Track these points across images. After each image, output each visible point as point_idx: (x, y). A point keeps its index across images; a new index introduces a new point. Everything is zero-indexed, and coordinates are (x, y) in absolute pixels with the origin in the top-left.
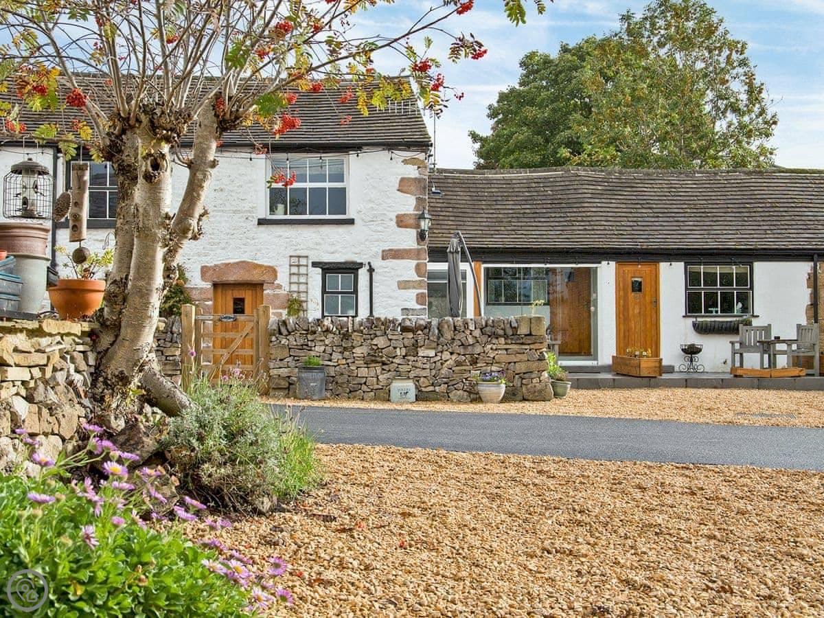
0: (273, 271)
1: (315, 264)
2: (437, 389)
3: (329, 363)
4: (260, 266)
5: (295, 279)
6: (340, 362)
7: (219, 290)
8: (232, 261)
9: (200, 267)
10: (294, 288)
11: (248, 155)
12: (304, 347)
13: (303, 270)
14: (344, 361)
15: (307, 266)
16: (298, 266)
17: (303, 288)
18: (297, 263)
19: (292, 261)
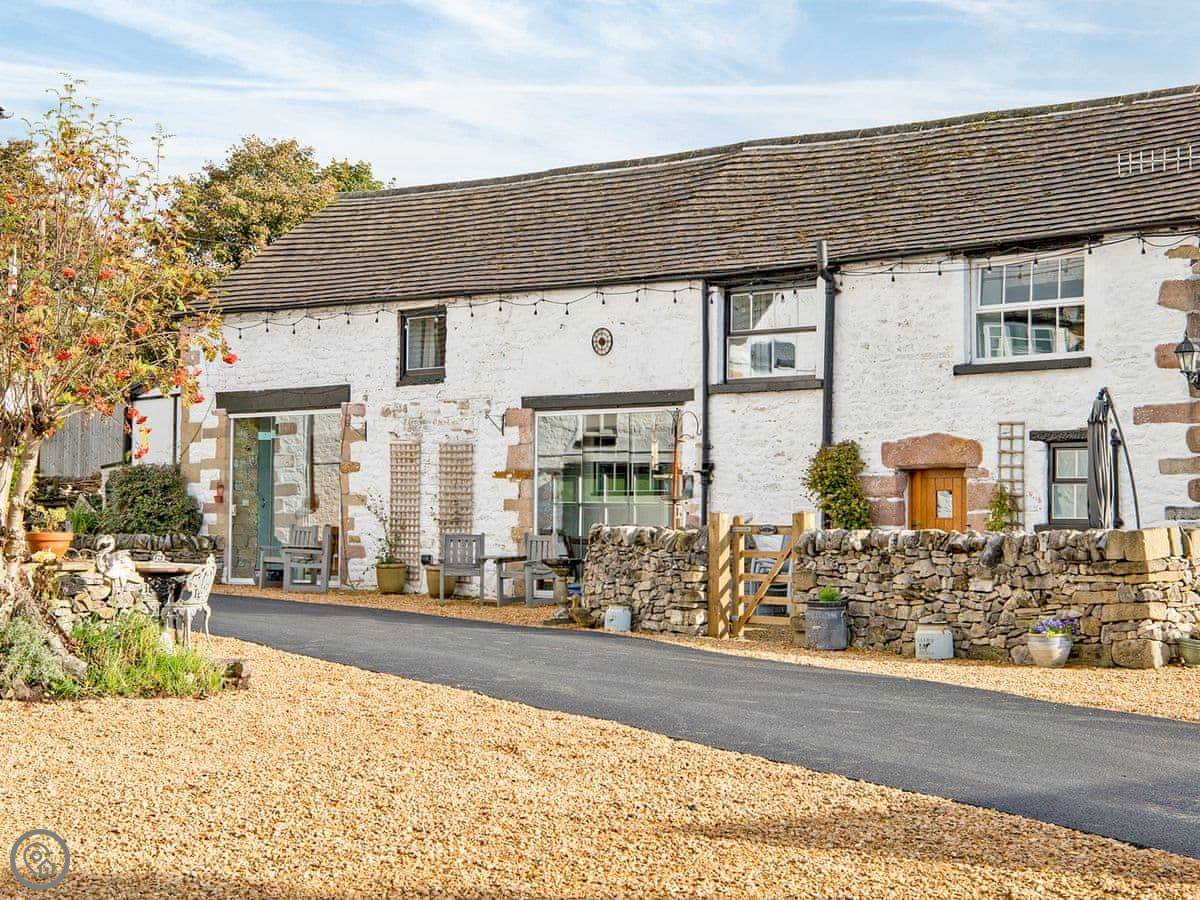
0: (975, 447)
1: (1034, 436)
2: (993, 642)
4: (959, 441)
5: (1017, 461)
7: (918, 478)
8: (921, 434)
9: (880, 445)
10: (1006, 474)
11: (935, 267)
12: (835, 573)
13: (1017, 445)
15: (1023, 438)
16: (1011, 439)
17: (1017, 474)
18: (1009, 435)
19: (1002, 431)
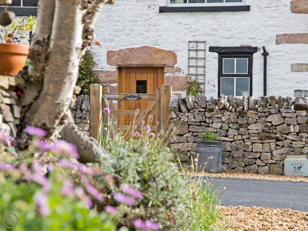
0: (173, 55)
1: (212, 49)
3: (226, 139)
4: (162, 51)
5: (193, 63)
6: (235, 138)
7: (124, 73)
8: (135, 46)
9: (106, 52)
10: (193, 71)
12: (203, 123)
13: (201, 54)
14: (240, 137)
15: (205, 51)
16: (196, 51)
17: (200, 71)
18: (195, 48)
19: (191, 46)
